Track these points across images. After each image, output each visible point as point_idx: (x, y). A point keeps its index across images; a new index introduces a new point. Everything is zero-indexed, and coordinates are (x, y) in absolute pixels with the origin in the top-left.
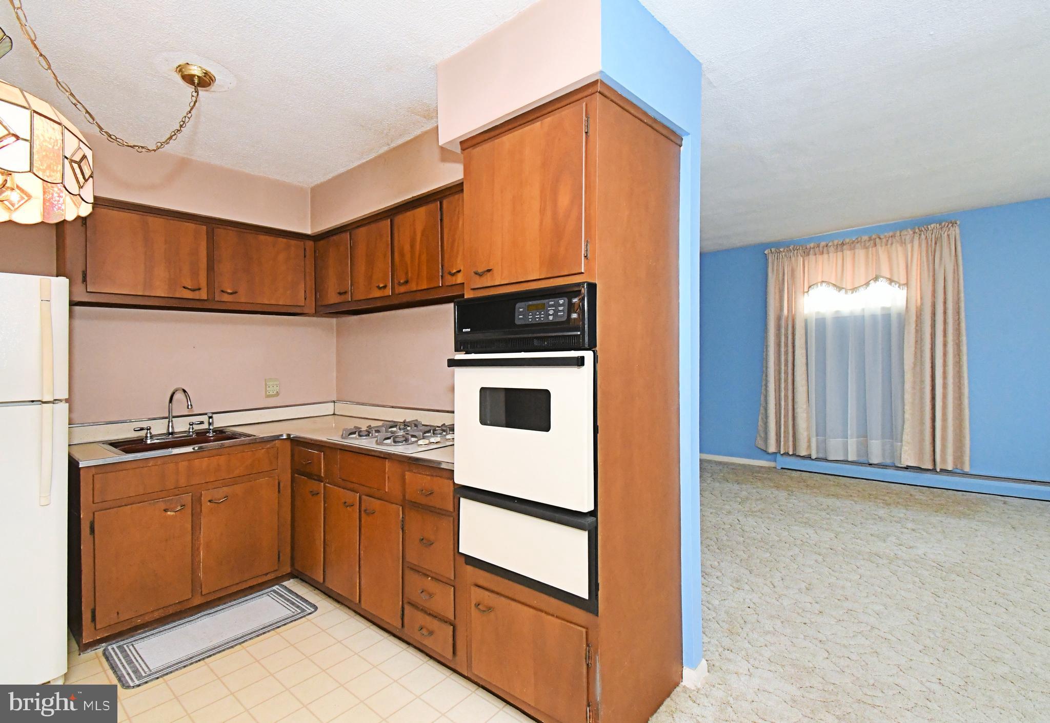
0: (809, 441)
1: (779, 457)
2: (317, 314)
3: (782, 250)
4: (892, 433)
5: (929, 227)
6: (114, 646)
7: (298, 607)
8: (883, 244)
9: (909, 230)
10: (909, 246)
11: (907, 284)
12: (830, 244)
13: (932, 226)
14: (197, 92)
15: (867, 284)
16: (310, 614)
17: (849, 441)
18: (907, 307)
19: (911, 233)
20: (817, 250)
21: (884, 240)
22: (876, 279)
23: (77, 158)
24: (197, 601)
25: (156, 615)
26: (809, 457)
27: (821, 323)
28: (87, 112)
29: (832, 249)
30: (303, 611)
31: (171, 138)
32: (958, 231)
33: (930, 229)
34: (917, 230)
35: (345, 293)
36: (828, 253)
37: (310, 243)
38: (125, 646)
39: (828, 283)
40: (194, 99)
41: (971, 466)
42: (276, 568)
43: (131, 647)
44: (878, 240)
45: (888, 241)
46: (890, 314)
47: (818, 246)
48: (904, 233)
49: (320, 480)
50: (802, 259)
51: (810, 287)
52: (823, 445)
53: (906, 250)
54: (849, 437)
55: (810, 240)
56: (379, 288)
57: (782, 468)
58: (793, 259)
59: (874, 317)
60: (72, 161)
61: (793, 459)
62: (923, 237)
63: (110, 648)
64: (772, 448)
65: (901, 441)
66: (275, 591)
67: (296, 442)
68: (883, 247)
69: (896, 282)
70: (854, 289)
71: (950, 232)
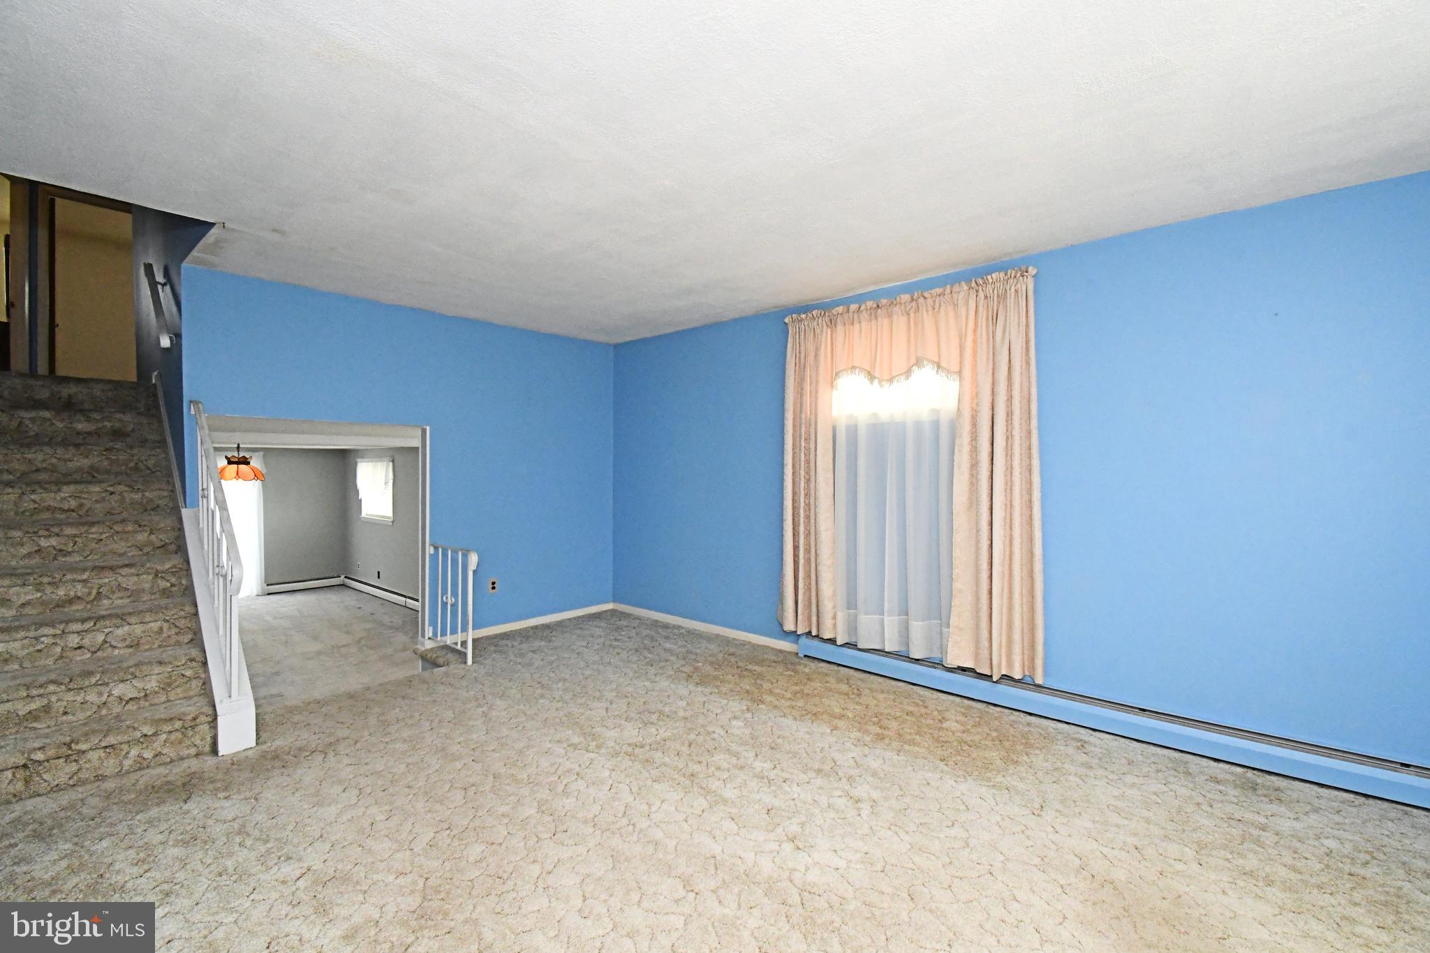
0: (834, 618)
1: (803, 640)
3: (803, 316)
4: (940, 613)
5: (989, 277)
8: (930, 308)
9: (963, 283)
10: (962, 311)
11: (960, 373)
12: (863, 307)
13: (994, 275)
15: (908, 373)
17: (887, 620)
18: (959, 409)
19: (966, 288)
20: (846, 316)
21: (930, 301)
22: (918, 363)
26: (832, 641)
27: (853, 431)
29: (865, 315)
32: (1031, 287)
33: (990, 281)
34: (973, 284)
36: (860, 322)
39: (862, 369)
41: (1046, 673)
44: (921, 300)
45: (935, 301)
46: (939, 420)
47: (848, 312)
48: (956, 288)
50: (829, 332)
51: (836, 375)
52: (853, 628)
53: (957, 316)
54: (886, 614)
55: (837, 303)
57: (805, 656)
58: (818, 331)
59: (918, 425)
61: (816, 643)
62: (981, 294)
64: (789, 626)
65: (948, 626)
68: (930, 312)
69: (944, 369)
70: (891, 380)
71: (1019, 285)
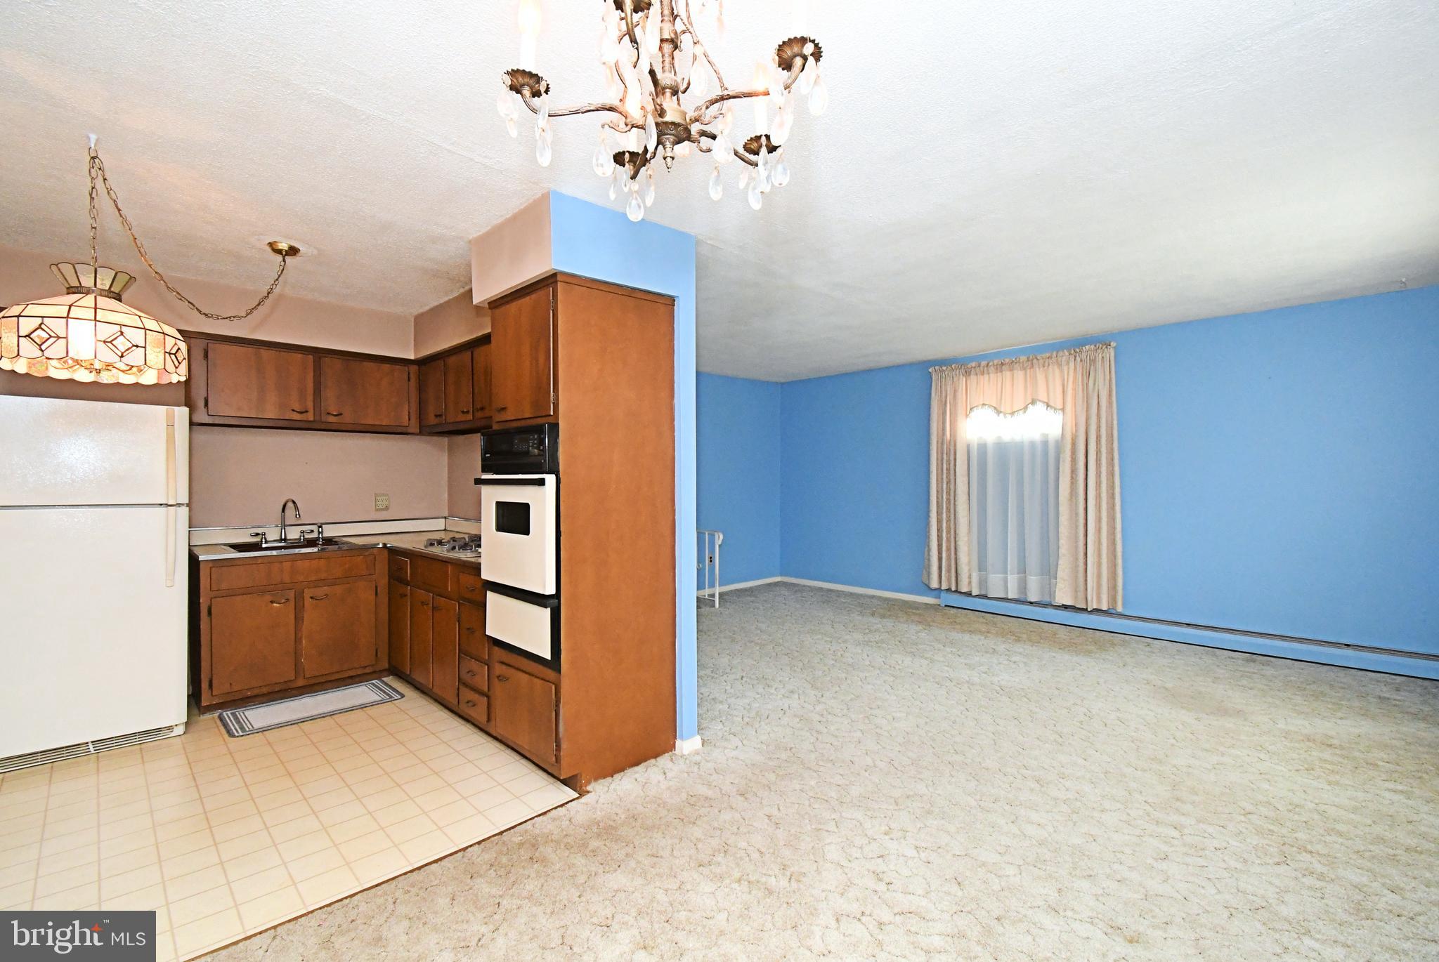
0: (970, 577)
1: (943, 595)
2: (421, 433)
3: (944, 368)
4: (1049, 571)
5: (1084, 348)
6: (228, 712)
7: (388, 695)
8: (1041, 366)
9: (1065, 351)
10: (1065, 368)
11: (1063, 409)
12: (990, 364)
13: (1087, 347)
14: (284, 261)
15: (1026, 408)
16: (396, 700)
17: (1009, 577)
18: (1062, 434)
19: (1067, 354)
20: (978, 369)
21: (1041, 361)
22: (1033, 402)
23: (174, 351)
24: (301, 683)
25: (265, 690)
26: (969, 594)
27: (983, 448)
28: (189, 302)
29: (992, 369)
30: (391, 697)
31: (259, 304)
32: (1112, 354)
33: (1085, 350)
34: (1073, 352)
35: (440, 416)
36: (989, 374)
37: (414, 368)
38: (237, 713)
39: (990, 406)
40: (282, 268)
41: (1124, 605)
42: (374, 663)
43: (242, 714)
44: (1035, 361)
45: (1045, 362)
46: (1048, 441)
47: (979, 366)
48: (1061, 354)
49: (407, 584)
50: (964, 379)
51: (971, 409)
52: (983, 582)
53: (1062, 372)
54: (1009, 573)
55: (972, 359)
56: (463, 412)
57: (946, 606)
58: (955, 379)
59: (1032, 444)
60: (170, 354)
61: (956, 596)
62: (1078, 359)
63: (224, 714)
64: (934, 584)
65: (1056, 578)
66: (373, 684)
67: (393, 552)
68: (1041, 369)
69: (1051, 407)
70: (1012, 413)
71: (1104, 354)
